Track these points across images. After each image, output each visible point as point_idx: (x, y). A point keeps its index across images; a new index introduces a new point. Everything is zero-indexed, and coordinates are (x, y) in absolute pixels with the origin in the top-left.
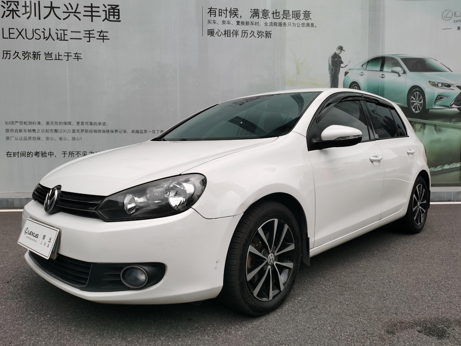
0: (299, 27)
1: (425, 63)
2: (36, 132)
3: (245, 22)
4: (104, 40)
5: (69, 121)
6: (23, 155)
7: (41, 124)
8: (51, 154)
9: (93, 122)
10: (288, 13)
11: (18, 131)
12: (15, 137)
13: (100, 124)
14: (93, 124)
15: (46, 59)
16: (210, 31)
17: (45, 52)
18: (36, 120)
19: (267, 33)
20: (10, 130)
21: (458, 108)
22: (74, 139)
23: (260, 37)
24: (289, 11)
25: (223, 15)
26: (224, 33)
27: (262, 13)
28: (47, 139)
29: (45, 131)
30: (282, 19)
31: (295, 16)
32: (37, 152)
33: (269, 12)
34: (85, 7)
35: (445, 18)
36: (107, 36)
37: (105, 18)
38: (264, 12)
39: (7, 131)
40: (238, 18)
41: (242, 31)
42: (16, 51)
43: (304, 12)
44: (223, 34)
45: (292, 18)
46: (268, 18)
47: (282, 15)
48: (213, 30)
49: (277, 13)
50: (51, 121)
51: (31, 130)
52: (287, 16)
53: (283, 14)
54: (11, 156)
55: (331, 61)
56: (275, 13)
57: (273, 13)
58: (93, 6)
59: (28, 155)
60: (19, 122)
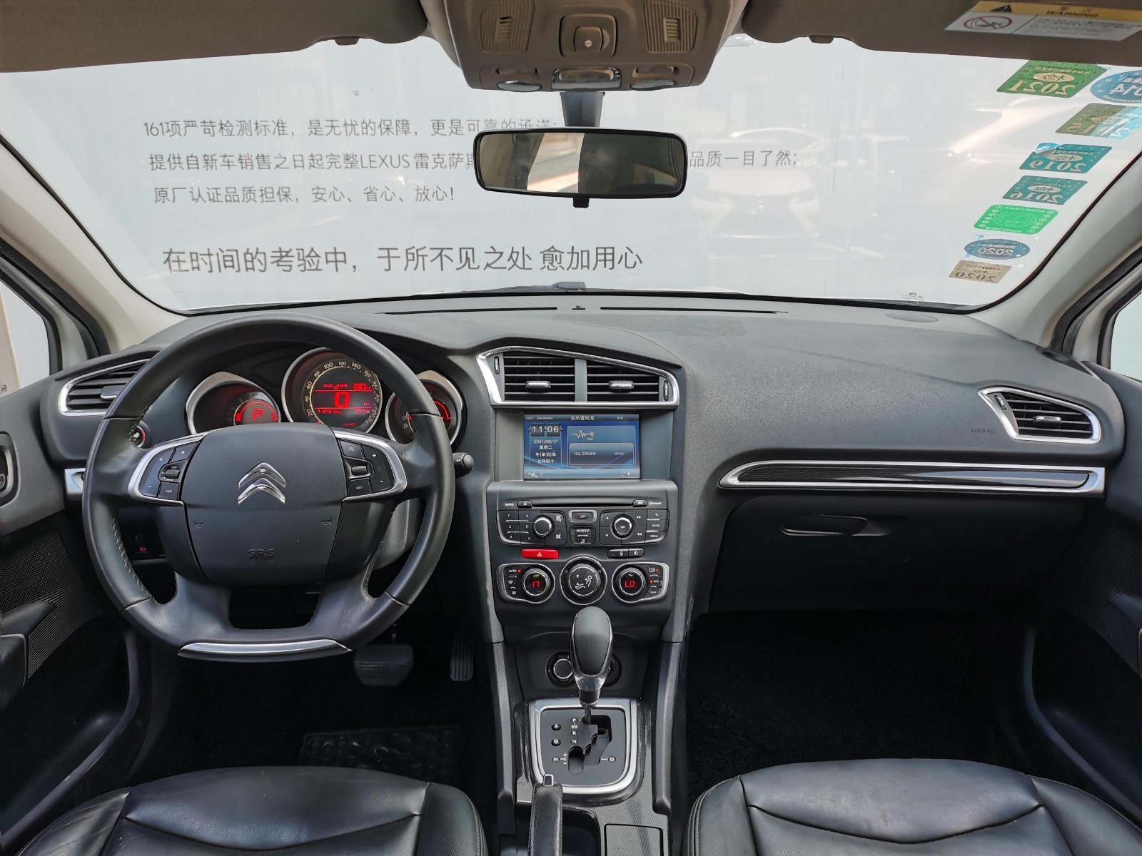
2: (273, 166)
5: (402, 119)
6: (227, 264)
7: (288, 130)
8: (336, 258)
11: (202, 163)
12: (189, 189)
20: (165, 158)
28: (318, 194)
29: (307, 163)
32: (280, 251)
39: (157, 161)
50: (332, 118)
54: (184, 266)
59: (249, 264)
60: (199, 124)
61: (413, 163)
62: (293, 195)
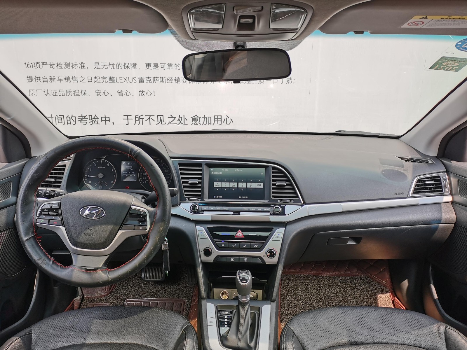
2: (79, 81)
5: (133, 62)
7: (86, 66)
9: (174, 64)
11: (49, 80)
14: (173, 66)
29: (93, 80)
32: (82, 116)
39: (30, 79)
50: (104, 62)
60: (48, 63)
61: (138, 80)
62: (87, 93)
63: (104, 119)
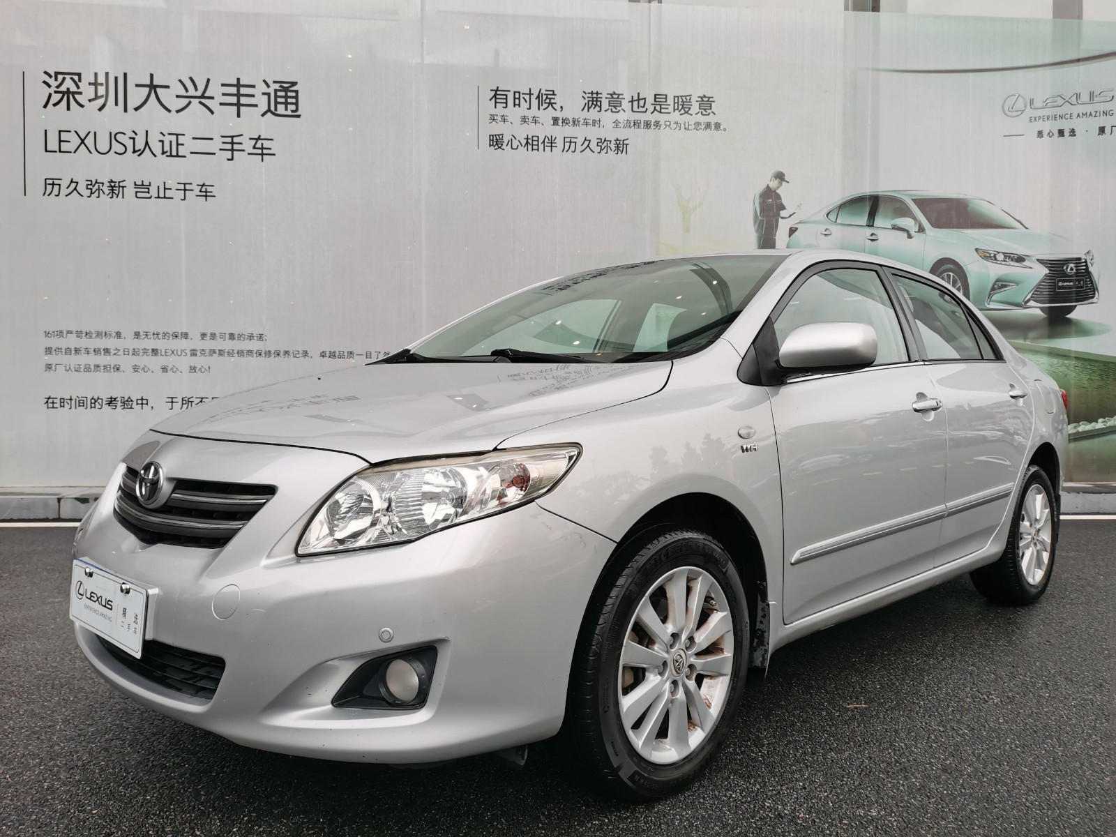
0: (688, 129)
1: (969, 209)
2: (112, 354)
3: (571, 120)
4: (264, 156)
5: (184, 331)
6: (81, 404)
7: (123, 336)
8: (143, 402)
9: (236, 333)
10: (664, 100)
11: (73, 352)
12: (64, 365)
13: (251, 337)
14: (236, 336)
15: (138, 196)
16: (495, 138)
17: (135, 182)
18: (112, 329)
19: (618, 142)
20: (54, 349)
21: (1042, 309)
22: (193, 369)
23: (603, 152)
24: (666, 95)
25: (524, 105)
26: (524, 142)
27: (608, 100)
28: (136, 369)
29: (131, 353)
30: (652, 113)
31: (680, 108)
32: (111, 398)
33: (624, 99)
34: (223, 85)
35: (1010, 111)
36: (270, 149)
37: (266, 108)
38: (613, 98)
39: (48, 350)
40: (556, 110)
41: (565, 138)
42: (72, 179)
43: (700, 99)
44: (523, 145)
45: (674, 111)
46: (621, 111)
47: (652, 104)
48: (501, 136)
49: (640, 101)
50: (147, 331)
51: (99, 349)
52: (662, 106)
53: (653, 102)
54: (55, 405)
55: (760, 203)
56: (637, 100)
57: (632, 101)
58: (241, 83)
59: (93, 405)
60: (74, 332)
61: (189, 355)
62: (121, 369)
63: (140, 402)
